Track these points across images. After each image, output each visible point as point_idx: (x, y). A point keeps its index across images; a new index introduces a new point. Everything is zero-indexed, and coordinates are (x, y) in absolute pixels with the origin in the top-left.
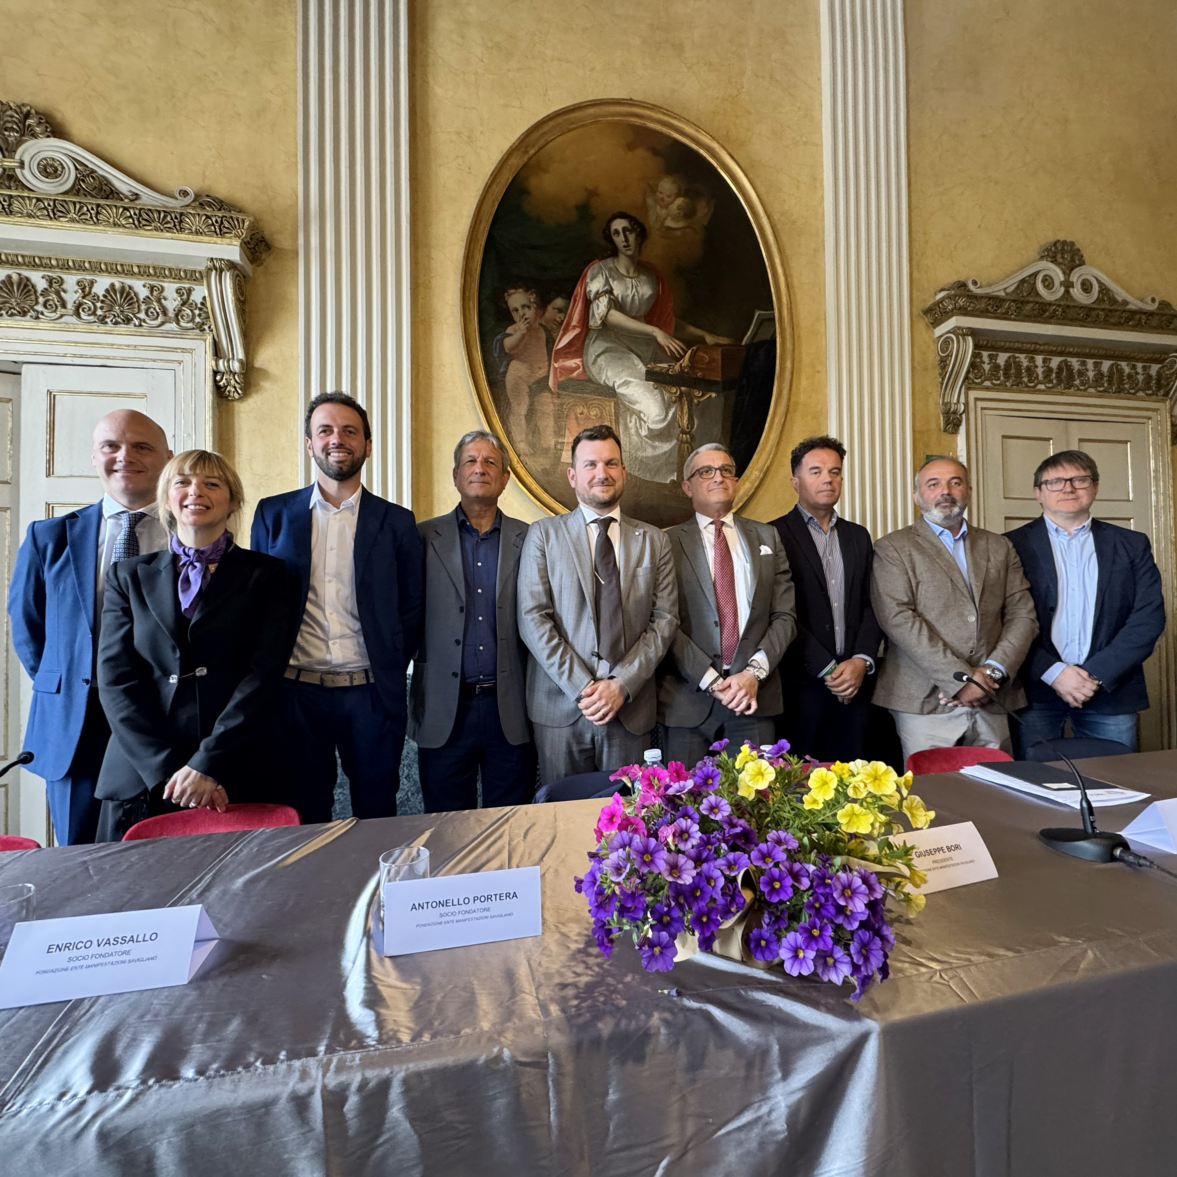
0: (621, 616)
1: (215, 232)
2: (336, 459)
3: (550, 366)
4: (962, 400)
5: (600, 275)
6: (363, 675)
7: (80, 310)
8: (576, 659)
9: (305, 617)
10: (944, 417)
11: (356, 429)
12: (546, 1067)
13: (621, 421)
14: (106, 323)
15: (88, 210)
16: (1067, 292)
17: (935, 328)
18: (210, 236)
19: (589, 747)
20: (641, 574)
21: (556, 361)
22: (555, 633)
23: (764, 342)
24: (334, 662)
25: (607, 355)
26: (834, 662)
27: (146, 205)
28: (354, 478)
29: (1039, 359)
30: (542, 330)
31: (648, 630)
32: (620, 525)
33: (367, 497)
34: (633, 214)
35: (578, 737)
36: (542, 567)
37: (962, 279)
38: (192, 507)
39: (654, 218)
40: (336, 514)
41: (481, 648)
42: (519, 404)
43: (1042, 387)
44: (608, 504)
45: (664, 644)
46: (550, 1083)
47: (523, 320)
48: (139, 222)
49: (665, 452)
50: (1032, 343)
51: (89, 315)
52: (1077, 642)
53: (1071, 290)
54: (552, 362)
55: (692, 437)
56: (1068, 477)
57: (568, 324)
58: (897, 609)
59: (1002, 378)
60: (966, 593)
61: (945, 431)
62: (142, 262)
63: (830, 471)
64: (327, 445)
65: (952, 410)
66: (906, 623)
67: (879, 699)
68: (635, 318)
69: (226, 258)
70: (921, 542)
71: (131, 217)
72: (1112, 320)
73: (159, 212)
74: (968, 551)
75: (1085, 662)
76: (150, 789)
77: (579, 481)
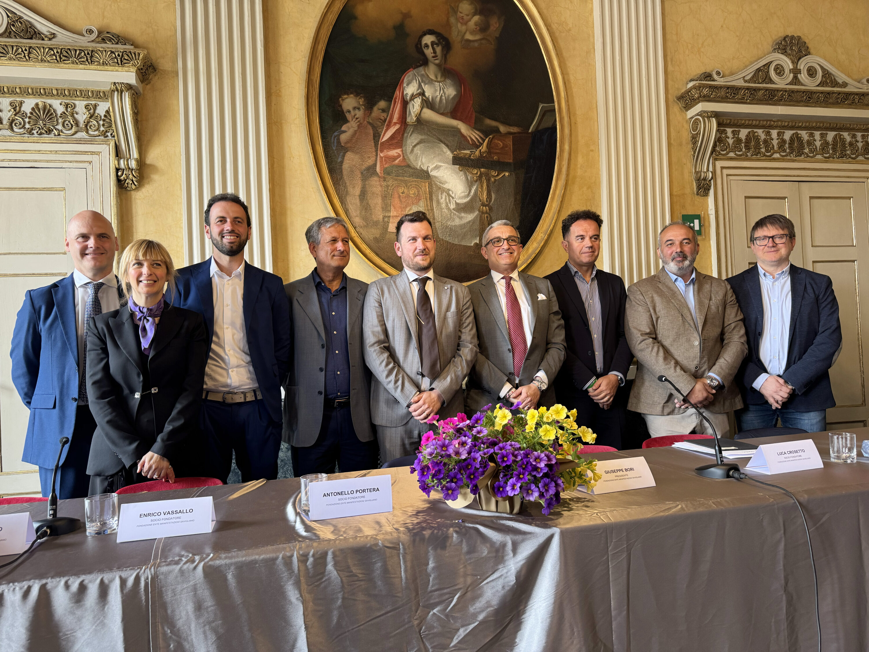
0: (437, 345)
1: (118, 63)
2: (229, 241)
3: (377, 155)
4: (711, 169)
5: (415, 81)
6: (253, 394)
7: (13, 125)
8: (406, 377)
9: (211, 354)
10: (696, 183)
11: (242, 220)
12: (399, 550)
13: (434, 198)
14: (33, 134)
15: (22, 51)
16: (795, 78)
17: (687, 110)
18: (113, 66)
19: (416, 440)
20: (450, 316)
21: (382, 151)
22: (391, 360)
23: (546, 129)
24: (233, 385)
25: (422, 145)
26: (594, 378)
27: (66, 46)
28: (240, 254)
29: (774, 133)
30: (370, 127)
31: (456, 356)
32: (433, 282)
33: (249, 269)
34: (438, 31)
35: (409, 433)
36: (379, 314)
37: (708, 71)
38: (146, 282)
39: (456, 33)
40: (229, 280)
41: (339, 373)
42: (354, 187)
43: (777, 155)
44: (425, 269)
45: (468, 365)
46: (401, 558)
47: (354, 120)
48: (61, 58)
49: (470, 222)
50: (767, 121)
51: (20, 129)
52: (778, 358)
53: (799, 75)
54: (379, 152)
55: (491, 209)
56: (771, 235)
57: (390, 122)
58: (641, 338)
59: (744, 150)
60: (692, 324)
61: (698, 194)
62: (59, 86)
63: (591, 238)
64: (223, 230)
65: (702, 177)
66: (647, 348)
67: (632, 407)
68: (442, 114)
69: (125, 82)
70: (661, 287)
71: (54, 54)
72: (831, 101)
73: (76, 51)
74: (696, 293)
75: (784, 373)
76: (127, 467)
77: (405, 251)
